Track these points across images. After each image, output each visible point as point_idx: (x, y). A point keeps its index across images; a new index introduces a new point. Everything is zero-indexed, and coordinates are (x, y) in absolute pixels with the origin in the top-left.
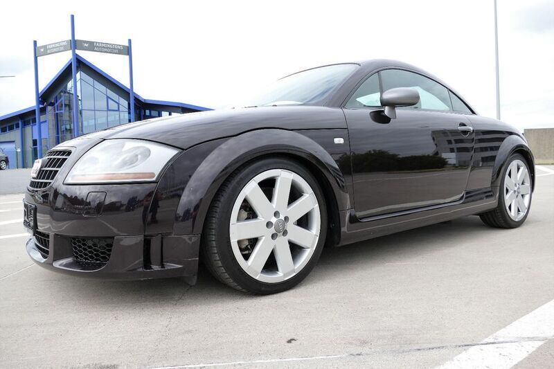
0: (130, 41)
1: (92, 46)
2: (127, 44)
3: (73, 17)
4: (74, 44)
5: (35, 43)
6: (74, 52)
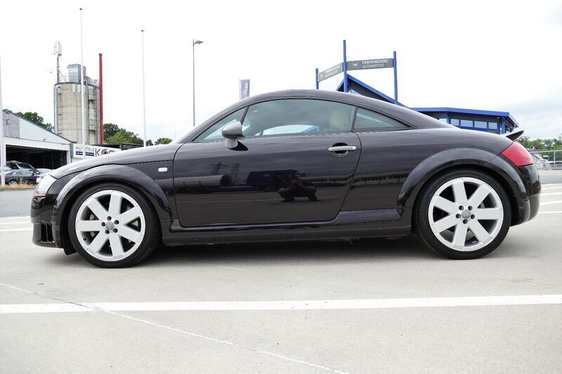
0: (395, 53)
1: (361, 65)
2: (392, 57)
3: (345, 41)
4: (346, 66)
5: (317, 70)
6: (345, 72)
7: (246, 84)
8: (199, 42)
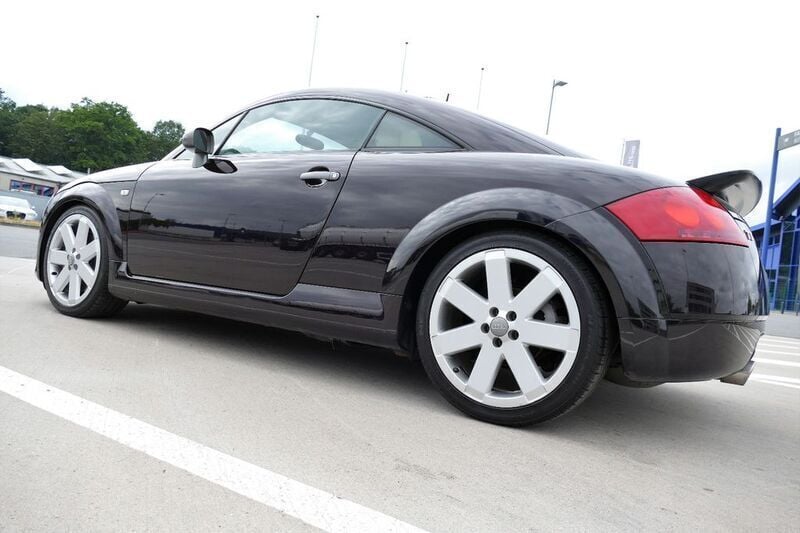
7: (634, 148)
8: (562, 84)
